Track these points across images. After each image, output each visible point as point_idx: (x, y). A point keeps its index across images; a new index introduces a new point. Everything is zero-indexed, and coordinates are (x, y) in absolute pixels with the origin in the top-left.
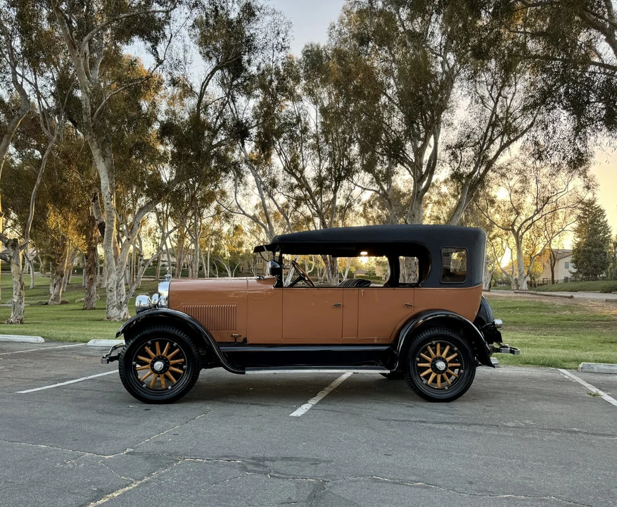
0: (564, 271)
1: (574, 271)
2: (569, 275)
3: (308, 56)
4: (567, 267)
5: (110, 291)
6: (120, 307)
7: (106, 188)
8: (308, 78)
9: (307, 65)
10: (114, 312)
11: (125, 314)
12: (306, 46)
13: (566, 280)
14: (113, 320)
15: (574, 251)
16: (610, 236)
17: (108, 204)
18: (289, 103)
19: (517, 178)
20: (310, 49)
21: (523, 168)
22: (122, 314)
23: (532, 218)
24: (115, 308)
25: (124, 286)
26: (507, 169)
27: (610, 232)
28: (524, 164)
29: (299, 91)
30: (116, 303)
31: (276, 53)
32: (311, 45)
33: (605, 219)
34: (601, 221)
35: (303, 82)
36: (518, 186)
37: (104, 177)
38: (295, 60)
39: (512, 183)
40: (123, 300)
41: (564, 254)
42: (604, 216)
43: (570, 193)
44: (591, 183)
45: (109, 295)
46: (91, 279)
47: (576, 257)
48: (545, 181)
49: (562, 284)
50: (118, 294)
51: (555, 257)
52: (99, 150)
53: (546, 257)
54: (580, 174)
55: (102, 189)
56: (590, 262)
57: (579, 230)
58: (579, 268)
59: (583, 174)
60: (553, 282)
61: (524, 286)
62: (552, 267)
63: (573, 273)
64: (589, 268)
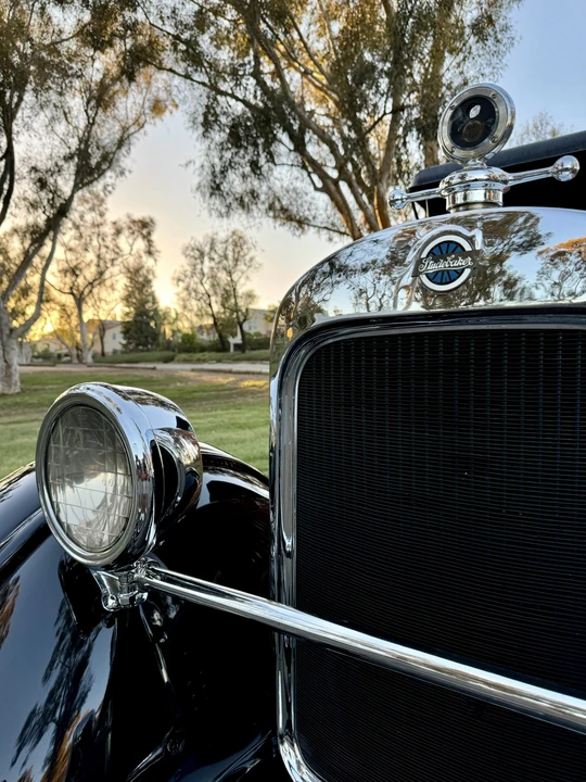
0: (115, 342)
1: (124, 342)
2: (119, 347)
4: (114, 338)
13: (115, 352)
15: (124, 322)
16: (158, 307)
21: (78, 221)
27: (158, 303)
28: (82, 217)
33: (153, 290)
34: (149, 290)
36: (73, 243)
41: (113, 324)
42: (152, 286)
44: (152, 249)
47: (125, 328)
49: (111, 356)
51: (103, 327)
53: (93, 329)
54: (144, 237)
56: (142, 332)
57: (127, 299)
58: (129, 339)
59: (147, 237)
60: (103, 354)
61: (89, 359)
62: (102, 338)
63: (123, 345)
64: (142, 338)
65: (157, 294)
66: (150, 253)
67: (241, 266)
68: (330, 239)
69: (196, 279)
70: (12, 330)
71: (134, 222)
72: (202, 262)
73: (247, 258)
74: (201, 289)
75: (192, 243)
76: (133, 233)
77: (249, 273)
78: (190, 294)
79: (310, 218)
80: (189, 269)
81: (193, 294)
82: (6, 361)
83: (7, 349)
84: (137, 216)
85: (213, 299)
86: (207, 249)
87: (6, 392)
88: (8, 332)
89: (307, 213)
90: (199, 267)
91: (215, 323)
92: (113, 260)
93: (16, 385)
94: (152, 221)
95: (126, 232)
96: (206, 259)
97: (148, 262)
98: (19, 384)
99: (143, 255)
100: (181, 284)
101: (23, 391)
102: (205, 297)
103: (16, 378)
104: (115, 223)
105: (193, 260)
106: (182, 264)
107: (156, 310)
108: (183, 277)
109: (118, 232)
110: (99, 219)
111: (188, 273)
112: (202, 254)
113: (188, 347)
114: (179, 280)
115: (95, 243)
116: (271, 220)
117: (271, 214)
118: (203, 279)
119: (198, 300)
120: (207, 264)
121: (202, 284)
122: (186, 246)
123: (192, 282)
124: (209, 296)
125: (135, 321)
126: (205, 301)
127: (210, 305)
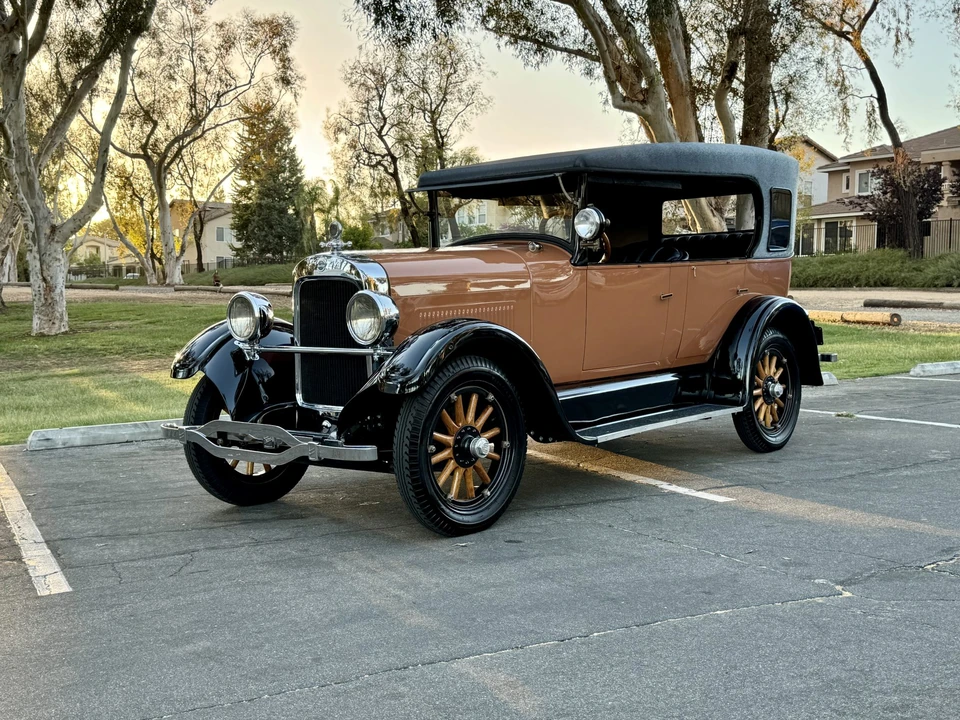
0: (221, 244)
1: (238, 245)
2: (229, 254)
4: (220, 237)
13: (221, 263)
15: (237, 206)
16: (301, 178)
27: (300, 171)
33: (291, 146)
34: (285, 148)
42: (290, 140)
43: (256, 89)
44: (289, 74)
47: (240, 217)
51: (201, 217)
53: (185, 221)
54: (275, 52)
56: (271, 227)
57: (245, 165)
58: (248, 239)
59: (280, 53)
60: (200, 267)
61: (177, 277)
62: (198, 238)
63: (237, 250)
64: (270, 239)
65: (299, 155)
66: (286, 81)
67: (453, 104)
68: (589, 72)
69: (370, 128)
70: (54, 229)
71: (256, 24)
72: (380, 97)
73: (464, 86)
74: (380, 148)
75: (363, 60)
76: (255, 45)
77: (467, 115)
78: (358, 157)
79: (557, 32)
80: (357, 108)
81: (365, 155)
82: (44, 280)
83: (47, 259)
84: (262, 14)
85: (401, 165)
86: (390, 72)
87: (45, 331)
88: (48, 231)
89: (550, 26)
90: (375, 104)
91: (405, 211)
92: (219, 96)
93: (62, 320)
94: (289, 22)
95: (242, 45)
96: (389, 87)
97: (283, 98)
98: (66, 318)
99: (273, 84)
100: (342, 136)
101: (72, 332)
102: (387, 162)
103: (61, 308)
104: (221, 26)
105: (362, 91)
106: (344, 98)
107: (297, 186)
108: (345, 124)
109: (228, 44)
110: (193, 20)
111: (356, 115)
112: (381, 80)
114: (340, 130)
115: (187, 65)
116: (492, 35)
117: (492, 24)
118: (382, 128)
119: (374, 167)
120: (391, 99)
121: (381, 137)
122: (351, 65)
123: (363, 134)
124: (394, 160)
125: (260, 206)
126: (386, 170)
127: (395, 175)
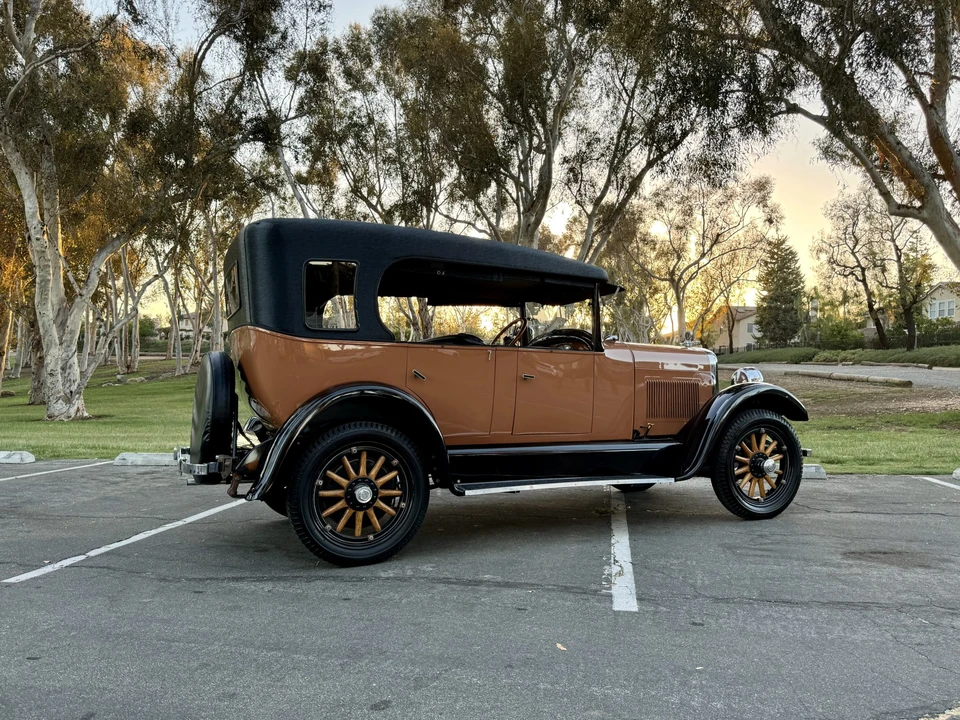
0: (746, 336)
1: (759, 335)
2: (752, 342)
3: (381, 26)
4: (750, 330)
5: (51, 375)
6: (68, 399)
7: (33, 215)
8: (383, 58)
9: (380, 38)
10: (59, 407)
11: (78, 410)
12: (377, 11)
13: (749, 347)
14: (58, 419)
15: (759, 308)
16: (803, 288)
17: (38, 239)
18: (358, 95)
19: (678, 208)
20: (383, 15)
22: (73, 411)
23: (697, 262)
24: (60, 401)
25: (76, 367)
26: (665, 196)
27: (803, 282)
29: (370, 77)
30: (62, 394)
31: (312, 14)
32: (385, 10)
33: (797, 266)
34: (793, 267)
35: (377, 64)
36: (679, 219)
37: (29, 197)
38: (363, 32)
39: (672, 215)
40: (74, 388)
41: (746, 312)
42: (797, 261)
43: (746, 229)
44: (774, 215)
45: (49, 380)
46: (40, 358)
47: (761, 316)
48: (713, 212)
49: (742, 353)
50: (67, 380)
51: (733, 317)
52: (18, 154)
53: (722, 318)
54: (759, 203)
55: (27, 215)
56: (778, 322)
57: (765, 280)
58: (764, 332)
59: (763, 201)
60: (731, 350)
62: (730, 331)
63: (758, 339)
64: (777, 330)
65: (802, 271)
66: (770, 221)
69: (844, 248)
72: (855, 224)
74: (852, 261)
75: (841, 199)
80: (834, 234)
81: (838, 269)
85: (868, 273)
90: (850, 230)
91: (872, 308)
92: (717, 236)
94: (769, 180)
96: (861, 218)
99: (761, 225)
100: (822, 255)
102: (858, 272)
105: (841, 222)
106: (829, 228)
107: (800, 293)
108: (825, 246)
111: (834, 240)
112: (855, 212)
113: (839, 341)
114: (820, 251)
118: (855, 247)
119: (846, 276)
120: (862, 224)
121: (853, 253)
122: (832, 203)
123: (835, 254)
124: (863, 270)
125: (770, 308)
126: (857, 279)
127: (864, 281)
